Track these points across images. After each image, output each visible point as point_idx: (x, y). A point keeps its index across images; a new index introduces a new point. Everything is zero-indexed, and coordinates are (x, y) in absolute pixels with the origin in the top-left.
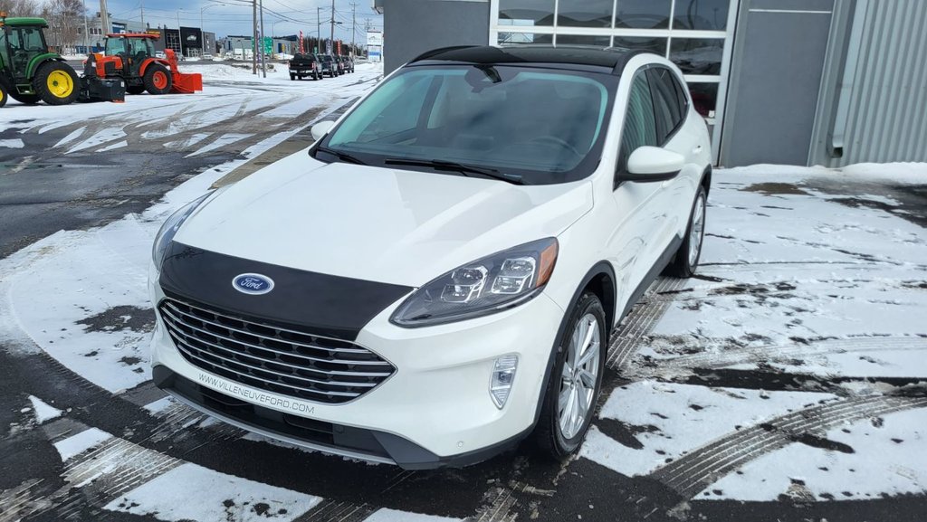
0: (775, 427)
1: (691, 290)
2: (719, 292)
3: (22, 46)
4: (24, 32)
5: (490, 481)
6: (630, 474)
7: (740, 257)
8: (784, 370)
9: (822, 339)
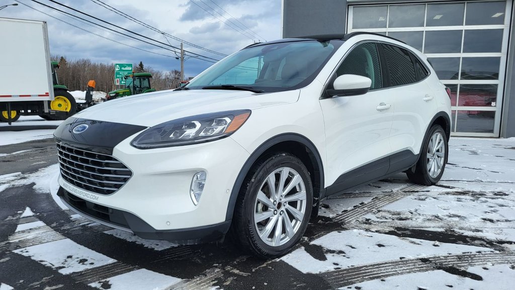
0: (431, 262)
1: (428, 191)
2: (448, 193)
3: (141, 86)
4: (142, 80)
5: (215, 265)
6: (304, 271)
7: (478, 178)
8: (463, 233)
9: (507, 221)
